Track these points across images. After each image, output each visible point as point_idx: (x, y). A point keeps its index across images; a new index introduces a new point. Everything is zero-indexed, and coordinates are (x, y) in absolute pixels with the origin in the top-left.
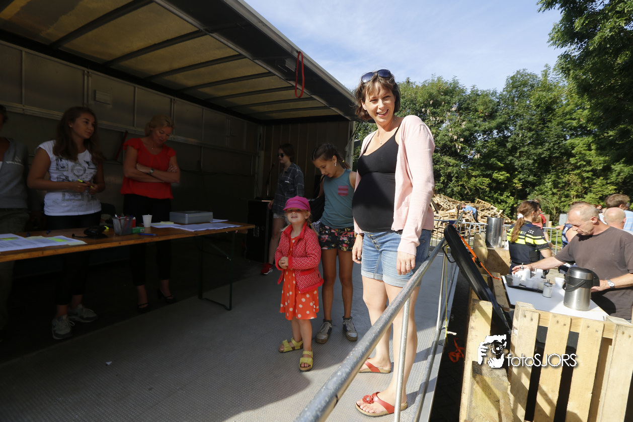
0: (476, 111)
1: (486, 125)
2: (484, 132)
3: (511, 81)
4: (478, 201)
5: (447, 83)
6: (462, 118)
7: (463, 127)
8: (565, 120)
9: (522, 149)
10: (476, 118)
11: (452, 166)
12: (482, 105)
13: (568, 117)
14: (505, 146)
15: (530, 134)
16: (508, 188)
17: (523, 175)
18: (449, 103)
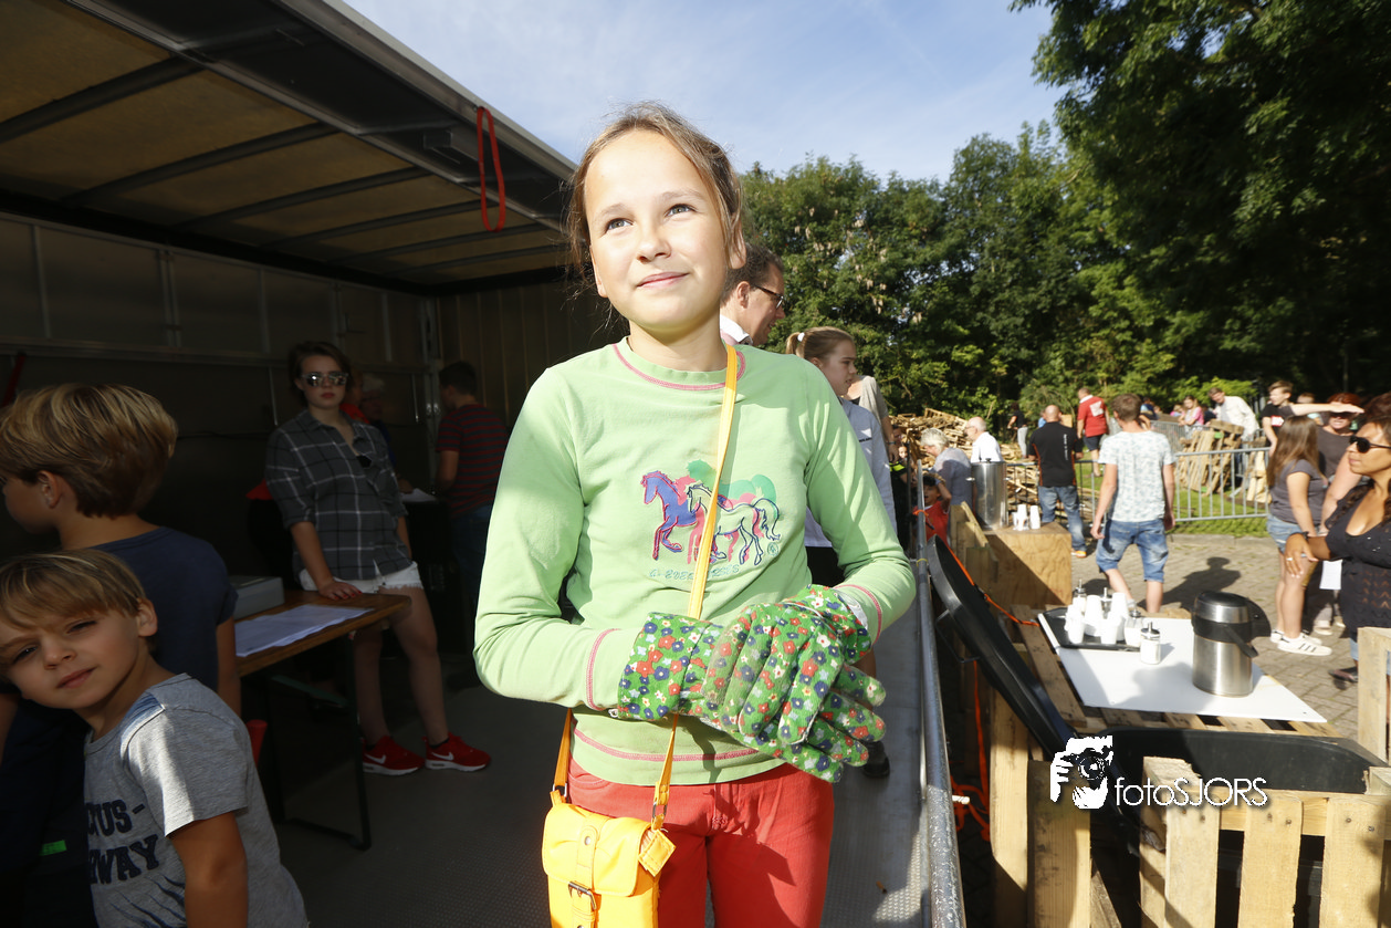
0: (904, 224)
1: (927, 252)
2: (924, 268)
3: (963, 160)
4: (929, 412)
5: (839, 169)
6: (878, 240)
7: (883, 259)
8: (1071, 232)
9: (1000, 296)
10: (905, 240)
11: (871, 343)
12: (914, 212)
13: (1075, 225)
14: (966, 292)
15: (1010, 265)
16: (982, 378)
17: (1008, 348)
18: (848, 211)
